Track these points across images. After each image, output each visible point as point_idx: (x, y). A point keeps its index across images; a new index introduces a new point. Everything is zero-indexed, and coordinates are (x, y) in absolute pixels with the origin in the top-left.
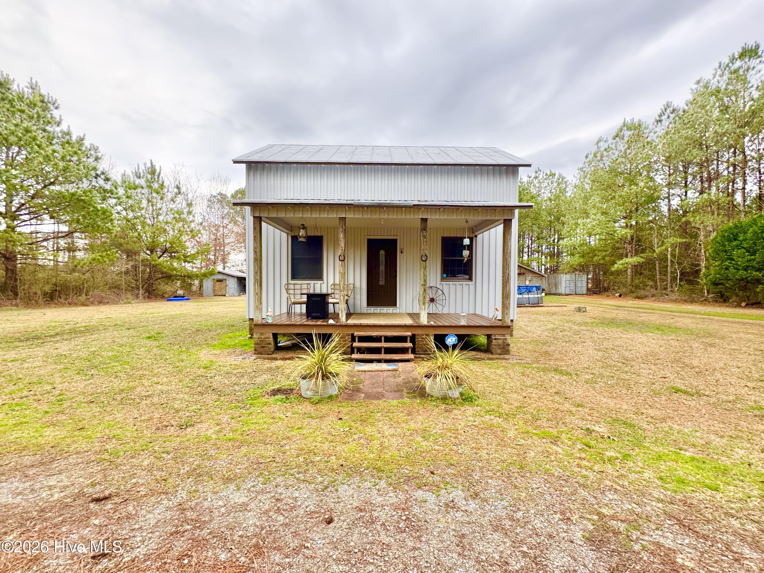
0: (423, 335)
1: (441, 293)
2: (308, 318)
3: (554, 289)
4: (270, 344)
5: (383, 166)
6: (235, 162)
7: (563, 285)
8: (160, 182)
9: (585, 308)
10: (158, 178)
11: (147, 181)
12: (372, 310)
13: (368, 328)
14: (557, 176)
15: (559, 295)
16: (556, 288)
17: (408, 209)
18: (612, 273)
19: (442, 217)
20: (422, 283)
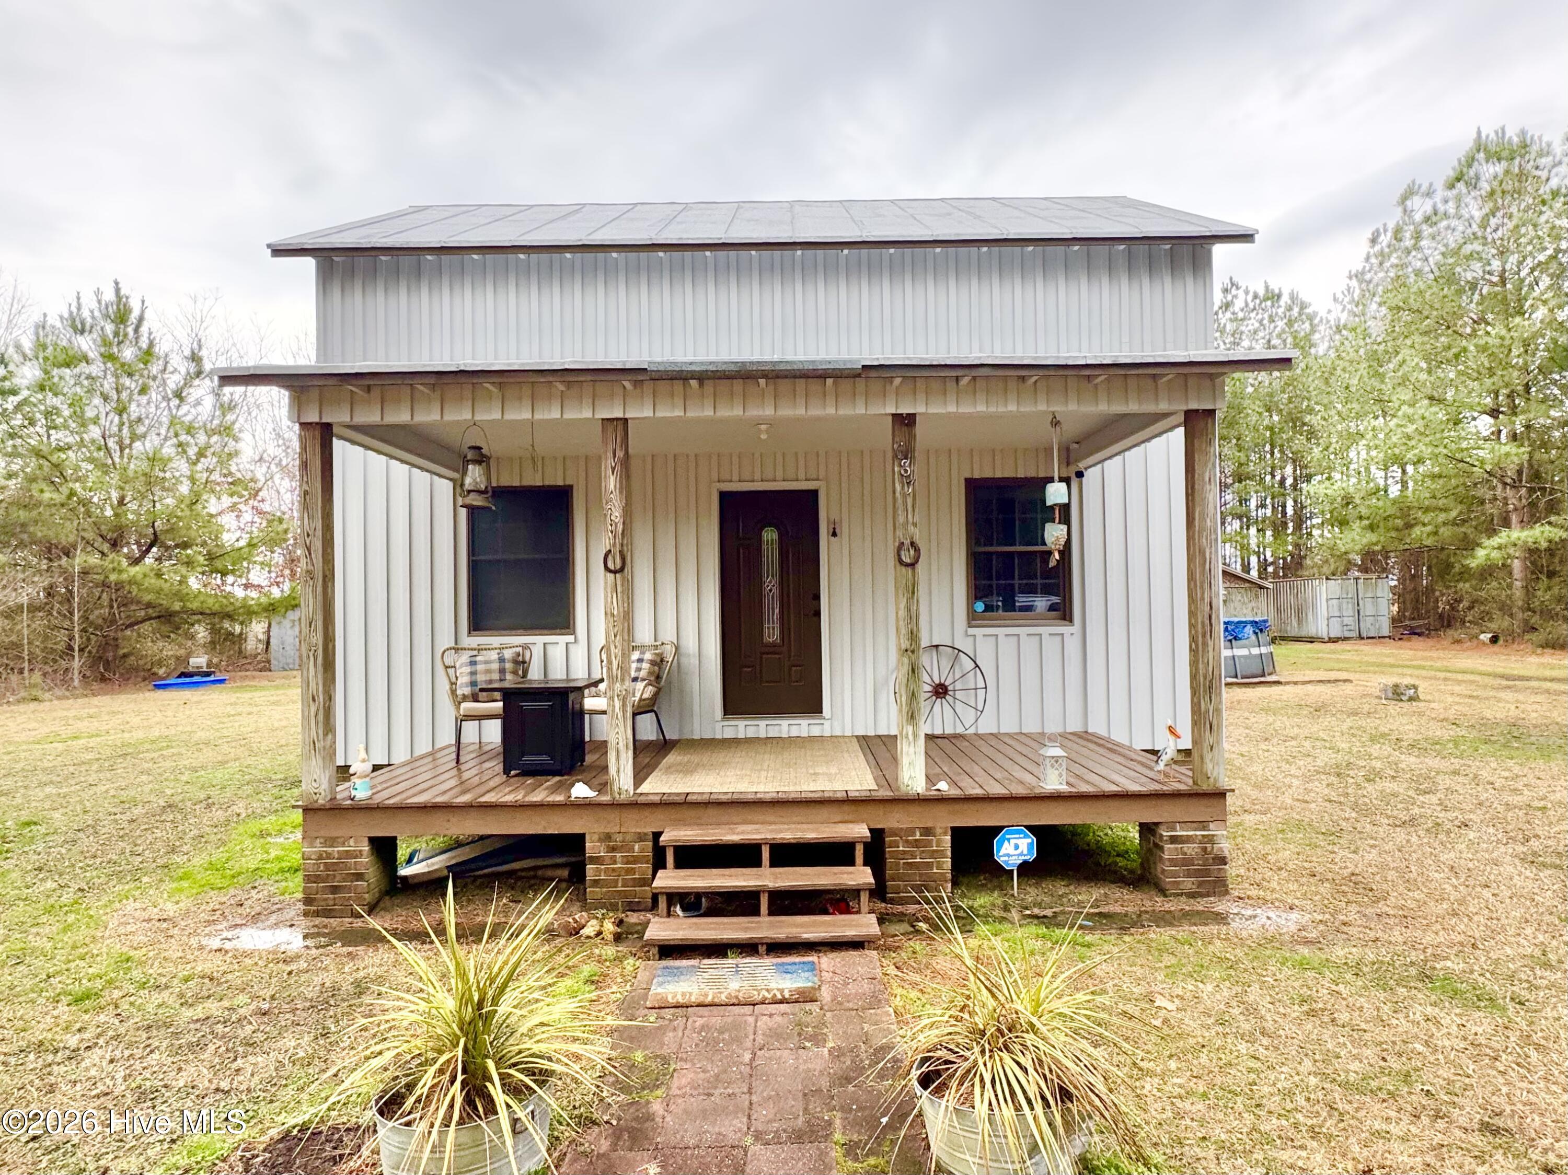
0: (911, 831)
1: (969, 665)
2: (506, 771)
3: (1295, 623)
4: (359, 876)
5: (766, 254)
6: (278, 251)
7: (1322, 610)
8: (144, 344)
9: (1415, 687)
10: (136, 330)
11: (106, 343)
12: (743, 727)
13: (711, 811)
14: (1285, 299)
15: (1311, 640)
16: (1300, 622)
17: (846, 385)
18: (1465, 574)
19: (966, 409)
20: (905, 644)
